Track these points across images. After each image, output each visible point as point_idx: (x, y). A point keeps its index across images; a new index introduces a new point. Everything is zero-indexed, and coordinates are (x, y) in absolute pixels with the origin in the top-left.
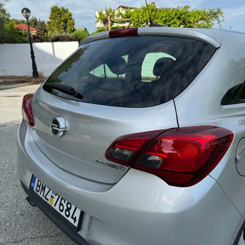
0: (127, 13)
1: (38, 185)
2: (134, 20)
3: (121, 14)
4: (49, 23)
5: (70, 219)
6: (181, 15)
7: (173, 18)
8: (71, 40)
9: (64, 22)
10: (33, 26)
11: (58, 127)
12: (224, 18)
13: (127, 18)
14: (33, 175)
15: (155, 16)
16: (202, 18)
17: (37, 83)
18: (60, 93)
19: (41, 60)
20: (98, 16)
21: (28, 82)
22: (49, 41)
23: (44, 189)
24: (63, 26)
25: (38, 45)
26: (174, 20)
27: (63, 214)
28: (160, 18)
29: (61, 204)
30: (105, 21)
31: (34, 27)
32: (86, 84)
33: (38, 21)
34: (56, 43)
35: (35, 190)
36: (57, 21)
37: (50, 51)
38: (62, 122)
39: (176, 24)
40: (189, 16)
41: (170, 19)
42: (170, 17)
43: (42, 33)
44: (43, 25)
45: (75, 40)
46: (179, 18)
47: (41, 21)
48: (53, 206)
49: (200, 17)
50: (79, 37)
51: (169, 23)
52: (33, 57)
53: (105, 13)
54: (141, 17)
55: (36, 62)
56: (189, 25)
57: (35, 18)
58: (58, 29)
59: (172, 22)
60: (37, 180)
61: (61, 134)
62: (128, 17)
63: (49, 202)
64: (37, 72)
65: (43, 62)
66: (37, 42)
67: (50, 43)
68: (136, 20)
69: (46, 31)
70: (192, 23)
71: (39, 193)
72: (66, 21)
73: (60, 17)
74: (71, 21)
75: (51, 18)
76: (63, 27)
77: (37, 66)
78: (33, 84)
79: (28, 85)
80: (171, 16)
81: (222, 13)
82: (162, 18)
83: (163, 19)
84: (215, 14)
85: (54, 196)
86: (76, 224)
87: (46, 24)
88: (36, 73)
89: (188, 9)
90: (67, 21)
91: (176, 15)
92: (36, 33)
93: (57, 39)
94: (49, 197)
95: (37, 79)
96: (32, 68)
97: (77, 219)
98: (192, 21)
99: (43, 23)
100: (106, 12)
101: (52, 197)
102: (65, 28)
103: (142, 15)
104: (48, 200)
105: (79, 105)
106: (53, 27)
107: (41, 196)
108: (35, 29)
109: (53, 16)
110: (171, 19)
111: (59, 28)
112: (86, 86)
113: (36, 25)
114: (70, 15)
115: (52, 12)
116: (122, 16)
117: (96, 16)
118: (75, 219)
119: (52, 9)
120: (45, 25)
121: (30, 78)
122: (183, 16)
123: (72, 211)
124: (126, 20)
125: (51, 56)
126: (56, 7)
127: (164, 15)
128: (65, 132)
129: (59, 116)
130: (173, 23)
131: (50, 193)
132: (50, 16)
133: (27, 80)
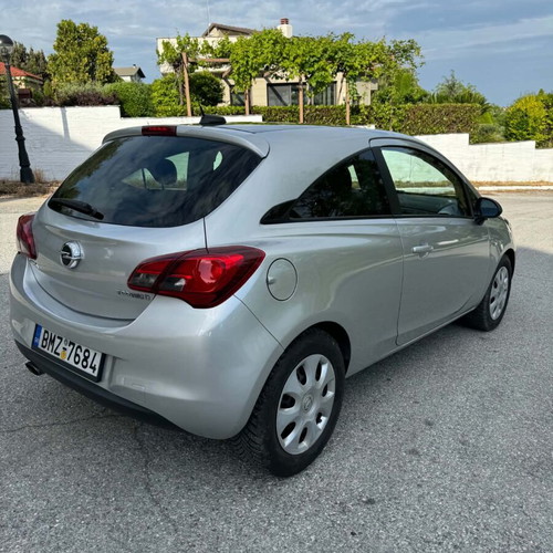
0: (223, 45)
1: (44, 339)
2: (237, 62)
3: (211, 48)
4: (54, 59)
5: (88, 370)
6: (336, 53)
7: (320, 59)
8: (104, 102)
9: (89, 56)
10: (16, 63)
11: (70, 255)
12: (423, 60)
13: (222, 57)
14: (37, 325)
15: (281, 54)
16: (378, 58)
17: (30, 194)
18: (75, 213)
19: (38, 145)
20: (161, 51)
21: (10, 193)
22: (56, 106)
23: (52, 341)
24: (86, 65)
25: (30, 114)
26: (322, 63)
27: (79, 366)
28: (292, 58)
29: (77, 355)
30: (177, 63)
31: (19, 67)
32: (121, 201)
33: (28, 51)
34: (69, 110)
35: (40, 346)
36: (72, 54)
37: (58, 127)
38: (76, 249)
39: (326, 71)
40: (352, 55)
41: (312, 60)
42: (313, 56)
43: (38, 82)
44: (41, 62)
45: (111, 104)
46: (331, 59)
47: (35, 52)
48: (66, 360)
49: (374, 57)
50: (121, 97)
51: (311, 69)
52: (20, 140)
53: (177, 46)
54: (252, 56)
55: (27, 150)
56: (351, 73)
57: (21, 45)
58: (75, 73)
59: (316, 66)
60: (43, 331)
61: (74, 264)
62: (226, 56)
63: (60, 357)
64: (30, 170)
65: (43, 149)
66: (28, 106)
67: (58, 110)
68: (241, 61)
69: (47, 76)
70: (357, 69)
71: (46, 350)
72: (92, 55)
73: (80, 45)
74: (105, 54)
75: (57, 48)
76: (87, 68)
77: (30, 158)
78: (20, 197)
79: (10, 199)
80: (315, 53)
81: (418, 49)
82: (295, 58)
83: (299, 60)
84: (405, 51)
85: (67, 347)
86: (95, 374)
87: (46, 59)
88: (27, 174)
89: (350, 41)
90: (95, 55)
91: (325, 51)
92: (25, 81)
93: (73, 101)
94: (60, 350)
95: (31, 187)
96: (18, 163)
97: (97, 367)
98: (356, 65)
99: (39, 58)
100: (179, 43)
101: (65, 349)
102: (92, 71)
103: (254, 52)
104: (58, 354)
105: (98, 227)
106: (63, 69)
107: (49, 352)
108: (22, 73)
109: (64, 44)
110: (315, 61)
111: (78, 71)
112: (120, 205)
113: (23, 61)
114: (103, 41)
115: (60, 34)
116: (212, 52)
117: (158, 52)
118: (94, 369)
119: (61, 28)
120: (45, 62)
121: (15, 184)
122: (340, 54)
123: (90, 360)
124: (222, 60)
125: (60, 136)
126: (70, 24)
127: (300, 52)
128: (79, 261)
129: (71, 242)
130: (318, 69)
131: (62, 345)
132: (56, 43)
133: (8, 189)
